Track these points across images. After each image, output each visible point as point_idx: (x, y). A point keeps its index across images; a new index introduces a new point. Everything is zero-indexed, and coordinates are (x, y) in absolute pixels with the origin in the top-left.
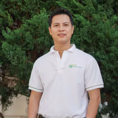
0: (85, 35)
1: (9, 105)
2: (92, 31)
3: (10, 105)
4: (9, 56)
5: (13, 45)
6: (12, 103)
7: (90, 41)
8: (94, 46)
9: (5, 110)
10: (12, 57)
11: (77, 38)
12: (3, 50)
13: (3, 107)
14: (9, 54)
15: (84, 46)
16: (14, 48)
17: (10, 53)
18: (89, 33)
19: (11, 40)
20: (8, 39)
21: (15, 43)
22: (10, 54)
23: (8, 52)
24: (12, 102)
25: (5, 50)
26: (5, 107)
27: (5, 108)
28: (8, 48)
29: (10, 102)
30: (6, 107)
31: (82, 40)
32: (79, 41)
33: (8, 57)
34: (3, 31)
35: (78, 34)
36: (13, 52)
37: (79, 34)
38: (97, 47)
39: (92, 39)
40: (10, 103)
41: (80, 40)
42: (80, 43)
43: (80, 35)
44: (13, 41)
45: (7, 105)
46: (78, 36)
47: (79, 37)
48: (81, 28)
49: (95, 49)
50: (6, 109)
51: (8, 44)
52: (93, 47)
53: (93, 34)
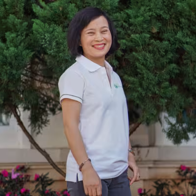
0: (158, 6)
1: (43, 126)
2: (169, 1)
3: (46, 126)
4: (43, 41)
5: (49, 24)
6: (48, 123)
7: (166, 16)
8: (173, 24)
9: (38, 133)
10: (48, 42)
11: (147, 12)
12: (34, 32)
13: (34, 128)
14: (44, 38)
15: (158, 24)
16: (51, 29)
17: (45, 36)
18: (165, 4)
19: (46, 17)
20: (41, 16)
21: (53, 22)
22: (46, 38)
23: (41, 36)
24: (48, 121)
25: (37, 32)
26: (37, 128)
27: (37, 131)
28: (43, 29)
29: (44, 120)
30: (39, 128)
31: (154, 14)
32: (149, 16)
33: (43, 43)
34: (33, 5)
35: (147, 6)
36: (49, 35)
37: (150, 6)
38: (177, 26)
39: (170, 13)
40: (45, 122)
41: (152, 15)
42: (151, 19)
43: (152, 7)
44: (49, 19)
45: (40, 126)
46: (148, 8)
47: (150, 10)
49: (175, 28)
50: (39, 132)
51: (42, 23)
52: (171, 25)
53: (170, 6)
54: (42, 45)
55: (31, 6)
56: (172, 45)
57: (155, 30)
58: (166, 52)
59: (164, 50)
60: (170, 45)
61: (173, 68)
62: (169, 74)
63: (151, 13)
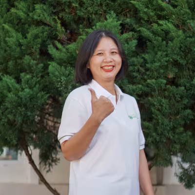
0: (175, 52)
1: (53, 164)
2: (186, 47)
3: (56, 164)
4: (59, 84)
5: (66, 67)
6: (58, 161)
7: (183, 62)
8: (189, 69)
9: (48, 172)
10: (64, 85)
11: (164, 58)
12: (50, 74)
13: (44, 167)
15: (174, 69)
16: (67, 72)
17: (61, 80)
18: (182, 49)
19: (62, 59)
20: (58, 58)
21: (69, 65)
22: (62, 81)
23: (57, 78)
24: (59, 159)
25: (53, 74)
26: (47, 166)
27: (48, 169)
28: (59, 72)
29: (55, 159)
30: (49, 166)
31: (171, 60)
32: (166, 62)
33: (58, 86)
34: (49, 46)
35: (164, 51)
36: (65, 79)
37: (167, 51)
39: (187, 59)
40: (55, 161)
41: (169, 60)
42: (167, 64)
43: (169, 52)
44: (65, 62)
45: (50, 165)
46: (165, 53)
47: (167, 55)
48: (170, 42)
49: (191, 73)
50: (50, 170)
51: (58, 66)
52: (187, 70)
53: (187, 51)
54: (58, 88)
55: (47, 47)
56: (187, 91)
57: (171, 76)
58: (182, 97)
59: (179, 96)
60: (185, 91)
61: (188, 114)
62: (184, 120)
63: (168, 58)
